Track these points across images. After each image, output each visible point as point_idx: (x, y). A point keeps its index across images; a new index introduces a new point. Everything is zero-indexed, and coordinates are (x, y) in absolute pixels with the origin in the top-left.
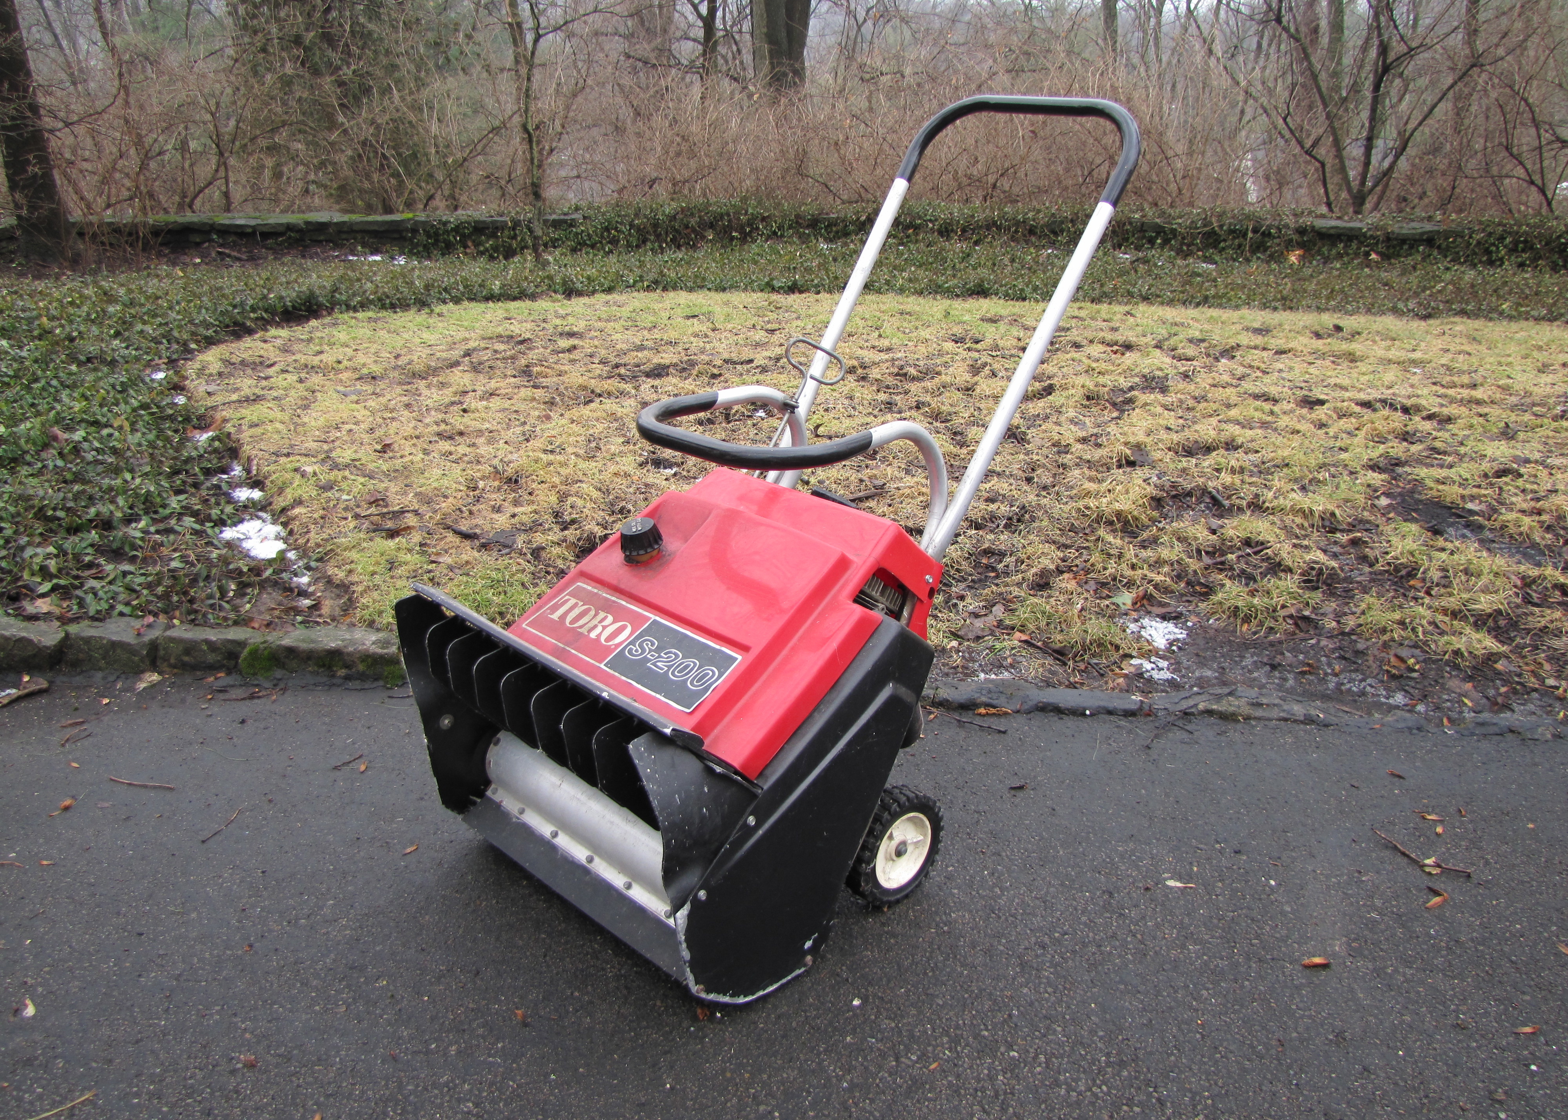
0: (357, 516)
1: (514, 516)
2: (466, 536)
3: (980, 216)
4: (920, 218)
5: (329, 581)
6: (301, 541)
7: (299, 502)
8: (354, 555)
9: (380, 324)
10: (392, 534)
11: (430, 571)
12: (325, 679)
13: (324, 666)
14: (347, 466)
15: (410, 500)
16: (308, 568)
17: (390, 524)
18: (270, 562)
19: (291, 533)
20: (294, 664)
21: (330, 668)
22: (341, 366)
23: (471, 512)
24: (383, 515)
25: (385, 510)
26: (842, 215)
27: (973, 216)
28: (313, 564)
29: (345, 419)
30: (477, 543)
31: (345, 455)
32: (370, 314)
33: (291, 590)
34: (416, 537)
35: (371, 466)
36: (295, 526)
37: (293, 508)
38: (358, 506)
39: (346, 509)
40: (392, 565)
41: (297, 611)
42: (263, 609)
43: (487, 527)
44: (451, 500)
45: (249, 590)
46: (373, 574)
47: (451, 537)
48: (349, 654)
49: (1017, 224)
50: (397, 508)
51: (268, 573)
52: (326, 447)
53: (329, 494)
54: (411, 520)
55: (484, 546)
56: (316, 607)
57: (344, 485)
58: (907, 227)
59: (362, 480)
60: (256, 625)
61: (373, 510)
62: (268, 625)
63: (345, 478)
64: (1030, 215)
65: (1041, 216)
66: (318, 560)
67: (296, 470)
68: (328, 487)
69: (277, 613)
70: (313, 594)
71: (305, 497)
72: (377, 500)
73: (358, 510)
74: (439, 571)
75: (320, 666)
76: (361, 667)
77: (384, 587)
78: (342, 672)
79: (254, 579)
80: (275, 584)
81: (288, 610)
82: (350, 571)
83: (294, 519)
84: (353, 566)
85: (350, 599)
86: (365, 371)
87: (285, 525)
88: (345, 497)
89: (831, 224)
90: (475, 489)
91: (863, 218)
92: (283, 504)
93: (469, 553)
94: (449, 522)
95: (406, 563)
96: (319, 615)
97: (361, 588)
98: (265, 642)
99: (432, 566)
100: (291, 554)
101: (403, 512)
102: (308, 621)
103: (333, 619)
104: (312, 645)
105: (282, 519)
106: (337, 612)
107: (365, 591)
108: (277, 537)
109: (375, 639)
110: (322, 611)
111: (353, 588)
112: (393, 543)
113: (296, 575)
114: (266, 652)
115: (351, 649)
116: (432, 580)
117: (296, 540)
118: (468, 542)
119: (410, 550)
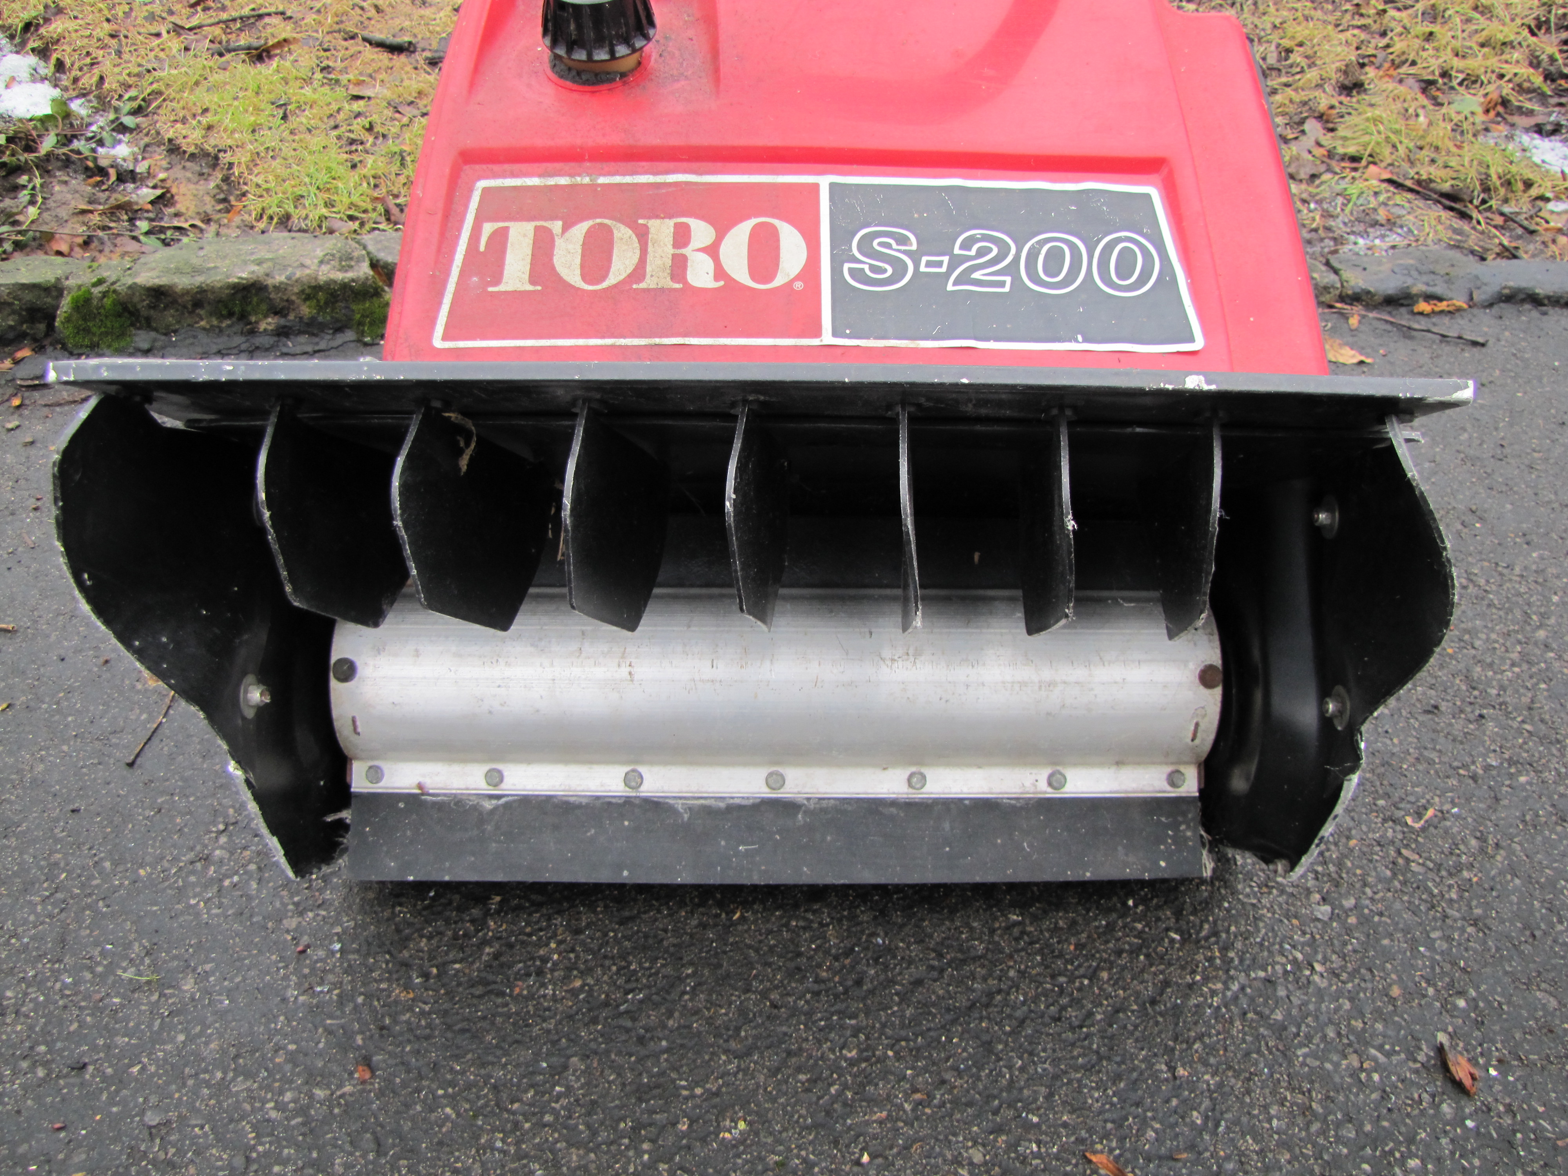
0: (178, 29)
2: (395, 49)
5: (174, 149)
6: (89, 80)
7: (56, 10)
8: (202, 97)
10: (260, 55)
11: (358, 115)
12: (238, 340)
13: (231, 315)
16: (123, 129)
18: (45, 120)
19: (60, 66)
20: (170, 317)
21: (243, 317)
24: (224, 24)
25: (225, 16)
28: (129, 121)
30: (420, 58)
33: (102, 171)
34: (305, 57)
36: (64, 53)
37: (47, 20)
38: (171, 13)
39: (152, 17)
40: (284, 110)
41: (133, 213)
42: (63, 213)
43: (421, 31)
45: (23, 179)
46: (255, 129)
47: (369, 52)
48: (277, 288)
50: (246, 11)
51: (48, 144)
55: (434, 63)
56: (164, 200)
60: (64, 248)
61: (200, 17)
62: (86, 244)
66: (137, 112)
69: (95, 219)
70: (149, 174)
73: (173, 19)
74: (379, 115)
75: (221, 317)
76: (306, 310)
77: (287, 151)
78: (268, 323)
79: (24, 157)
80: (67, 163)
81: (114, 211)
82: (210, 128)
83: (56, 42)
84: (210, 119)
85: (226, 179)
87: (43, 53)
92: (26, 16)
94: (351, 28)
95: (311, 105)
96: (177, 215)
97: (241, 158)
98: (100, 282)
99: (358, 106)
100: (77, 107)
101: (260, 17)
102: (162, 230)
103: (208, 220)
104: (199, 280)
105: (32, 44)
106: (210, 206)
107: (253, 163)
108: (36, 77)
109: (320, 253)
110: (180, 207)
111: (225, 158)
112: (268, 70)
113: (101, 143)
114: (108, 302)
115: (280, 278)
116: (370, 129)
117: (76, 80)
118: (403, 58)
119: (308, 81)
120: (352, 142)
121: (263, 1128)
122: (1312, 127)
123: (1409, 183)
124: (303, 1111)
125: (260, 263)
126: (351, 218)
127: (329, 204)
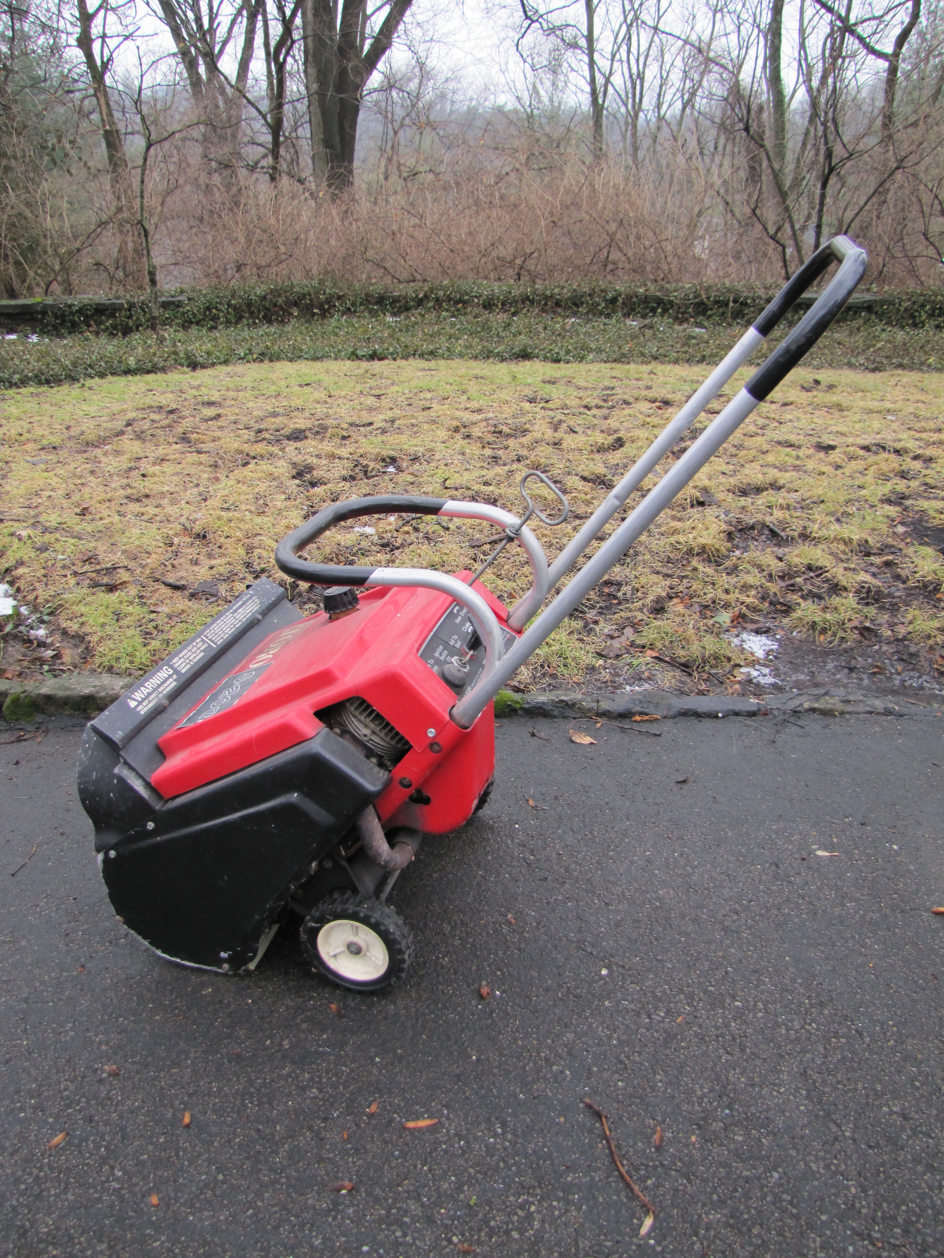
0: (75, 574)
1: (212, 568)
2: (176, 588)
3: (516, 292)
4: (467, 294)
5: (65, 633)
6: (30, 597)
7: (21, 563)
8: (83, 609)
9: (42, 399)
10: (111, 588)
11: (152, 620)
12: (81, 721)
13: (79, 709)
14: (56, 529)
15: (118, 558)
16: (42, 622)
17: (106, 580)
18: (8, 617)
19: (18, 590)
20: (52, 709)
21: (85, 710)
22: (22, 438)
23: (173, 566)
24: (98, 572)
25: (98, 567)
26: (403, 293)
27: (510, 293)
28: (46, 618)
29: (43, 487)
30: (187, 593)
31: (52, 519)
32: (31, 389)
33: (30, 641)
34: (133, 591)
35: (78, 528)
36: (21, 584)
37: (16, 568)
38: (74, 565)
39: (64, 567)
40: (118, 616)
41: (42, 661)
42: (11, 660)
43: (191, 579)
44: (154, 556)
46: (103, 625)
47: (163, 589)
48: (101, 698)
49: (547, 298)
50: (109, 565)
51: (8, 628)
52: (32, 513)
53: (46, 555)
54: (124, 576)
55: (193, 596)
56: (57, 656)
57: (58, 546)
58: (457, 302)
59: (73, 541)
60: (10, 676)
61: (87, 567)
62: (20, 675)
63: (57, 540)
64: (556, 291)
65: (565, 291)
66: (50, 614)
67: (12, 535)
68: (44, 549)
69: (25, 664)
70: (52, 644)
71: (26, 558)
72: (90, 558)
73: (74, 568)
74: (161, 620)
75: (75, 710)
77: (116, 637)
80: (15, 637)
81: (34, 661)
82: (82, 624)
83: (19, 578)
84: (83, 619)
85: (87, 648)
86: (45, 442)
87: (11, 583)
88: (60, 557)
89: (395, 300)
90: (171, 545)
91: (421, 295)
92: (7, 566)
93: (181, 602)
94: (158, 576)
95: (131, 614)
96: (62, 664)
97: (95, 639)
98: (24, 692)
99: (153, 616)
100: (24, 610)
101: (115, 568)
102: (55, 670)
103: (75, 667)
104: (68, 693)
105: (8, 579)
106: (77, 660)
107: (100, 641)
108: (7, 595)
109: (121, 684)
110: (64, 660)
111: (88, 638)
112: (114, 597)
113: (32, 628)
114: (27, 700)
115: (103, 694)
116: (156, 628)
117: (25, 597)
118: (178, 593)
119: (131, 603)
120: (147, 633)
121: (42, 983)
122: (628, 631)
123: (667, 659)
124: (57, 978)
125: (94, 687)
126: (141, 669)
127: (131, 662)
